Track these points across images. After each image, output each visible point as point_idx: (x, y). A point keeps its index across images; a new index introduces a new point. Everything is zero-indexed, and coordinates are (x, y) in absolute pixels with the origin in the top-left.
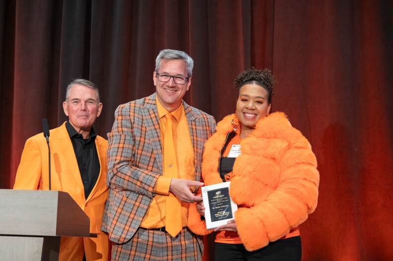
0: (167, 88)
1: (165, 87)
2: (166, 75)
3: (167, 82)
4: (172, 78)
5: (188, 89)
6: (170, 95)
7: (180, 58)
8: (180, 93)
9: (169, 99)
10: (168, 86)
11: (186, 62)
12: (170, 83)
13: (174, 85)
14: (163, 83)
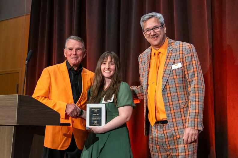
0: (152, 37)
1: (151, 37)
2: (148, 30)
3: (150, 34)
4: (152, 30)
5: (165, 32)
6: (155, 40)
7: (153, 16)
8: (161, 37)
9: (156, 43)
10: (152, 36)
11: (156, 17)
12: (152, 34)
13: (155, 33)
14: (148, 35)
